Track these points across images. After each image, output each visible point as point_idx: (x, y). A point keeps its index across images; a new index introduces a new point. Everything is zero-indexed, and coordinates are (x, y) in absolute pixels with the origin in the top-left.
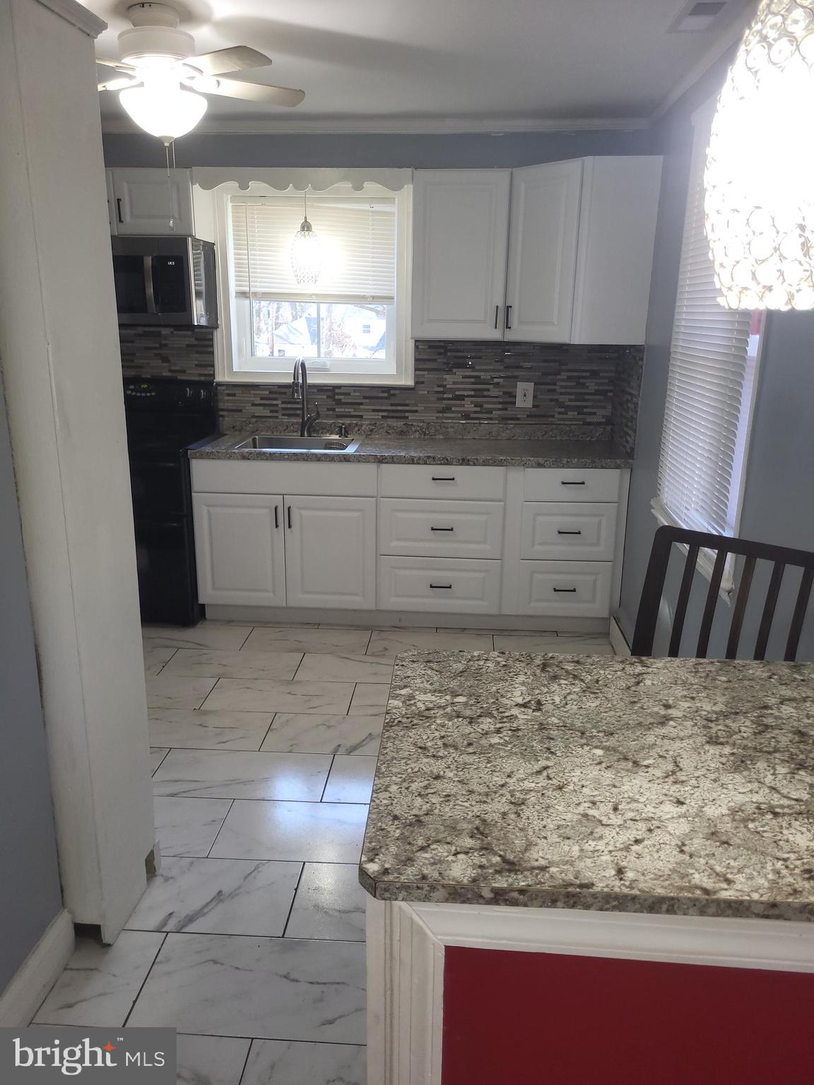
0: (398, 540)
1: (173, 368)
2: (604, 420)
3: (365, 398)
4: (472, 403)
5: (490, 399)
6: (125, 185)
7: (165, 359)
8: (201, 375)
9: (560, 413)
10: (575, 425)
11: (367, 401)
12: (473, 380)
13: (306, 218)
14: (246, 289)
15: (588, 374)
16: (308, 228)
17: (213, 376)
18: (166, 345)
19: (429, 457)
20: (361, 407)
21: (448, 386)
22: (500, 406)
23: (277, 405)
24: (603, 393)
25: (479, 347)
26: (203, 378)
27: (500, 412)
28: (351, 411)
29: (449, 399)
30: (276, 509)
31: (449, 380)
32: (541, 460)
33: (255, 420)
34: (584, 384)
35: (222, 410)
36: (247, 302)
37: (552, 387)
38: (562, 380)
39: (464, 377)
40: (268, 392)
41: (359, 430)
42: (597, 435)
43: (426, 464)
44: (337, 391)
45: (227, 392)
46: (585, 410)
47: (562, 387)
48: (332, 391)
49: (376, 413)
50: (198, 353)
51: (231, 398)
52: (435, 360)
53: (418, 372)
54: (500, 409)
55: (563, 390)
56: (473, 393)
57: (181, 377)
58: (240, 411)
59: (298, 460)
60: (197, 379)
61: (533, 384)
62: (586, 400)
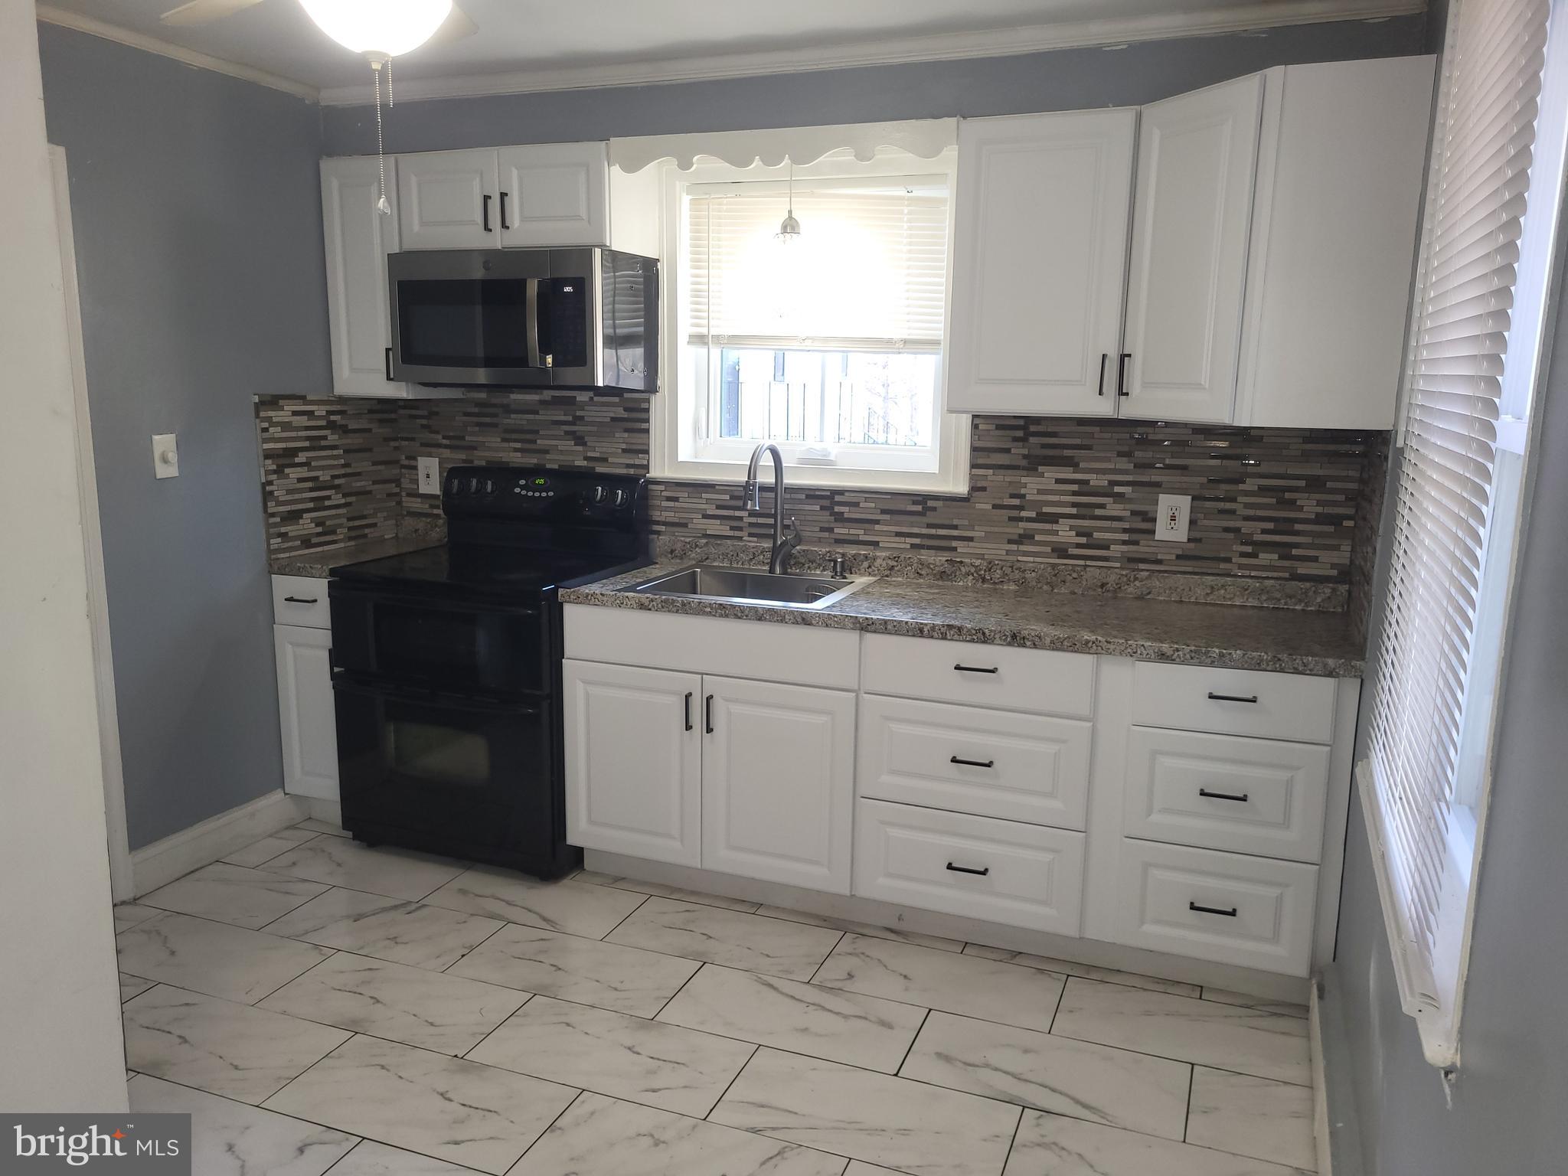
0: (893, 772)
1: (590, 454)
2: (1334, 573)
3: (883, 512)
4: (1072, 528)
5: (1107, 524)
6: (515, 172)
7: (580, 440)
8: (628, 466)
9: (1243, 555)
10: (1272, 578)
11: (887, 517)
12: (1075, 487)
13: (790, 212)
14: (704, 331)
15: (1302, 483)
16: (793, 228)
17: (647, 467)
18: (582, 418)
19: (950, 627)
20: (877, 527)
21: (1028, 497)
22: (1125, 537)
23: (741, 518)
24: (1335, 520)
25: (1088, 429)
26: (632, 471)
27: (1124, 548)
28: (858, 532)
29: (1029, 520)
30: (688, 696)
31: (1029, 486)
32: (1165, 647)
33: (704, 541)
34: (1293, 502)
35: (658, 523)
36: (703, 351)
37: (1228, 506)
38: (1247, 493)
39: (1058, 481)
40: (728, 497)
41: (870, 567)
42: (1319, 600)
43: (944, 638)
44: (837, 498)
45: (664, 494)
46: (1294, 552)
47: (1247, 506)
48: (829, 499)
49: (902, 539)
50: (626, 430)
51: (671, 504)
52: (1008, 451)
53: (976, 471)
54: (1124, 543)
55: (1251, 512)
56: (1074, 511)
57: (600, 469)
58: (685, 525)
59: (727, 616)
60: (623, 471)
61: (1190, 497)
62: (1297, 533)
